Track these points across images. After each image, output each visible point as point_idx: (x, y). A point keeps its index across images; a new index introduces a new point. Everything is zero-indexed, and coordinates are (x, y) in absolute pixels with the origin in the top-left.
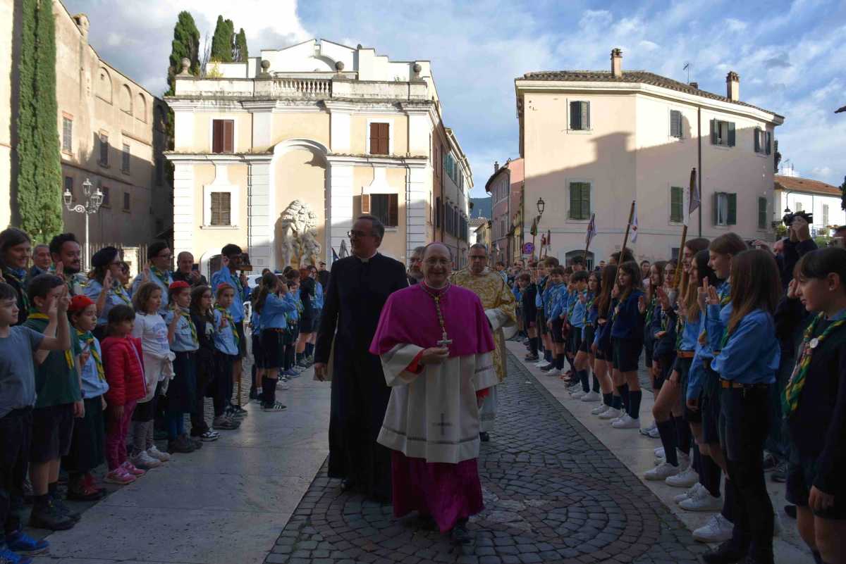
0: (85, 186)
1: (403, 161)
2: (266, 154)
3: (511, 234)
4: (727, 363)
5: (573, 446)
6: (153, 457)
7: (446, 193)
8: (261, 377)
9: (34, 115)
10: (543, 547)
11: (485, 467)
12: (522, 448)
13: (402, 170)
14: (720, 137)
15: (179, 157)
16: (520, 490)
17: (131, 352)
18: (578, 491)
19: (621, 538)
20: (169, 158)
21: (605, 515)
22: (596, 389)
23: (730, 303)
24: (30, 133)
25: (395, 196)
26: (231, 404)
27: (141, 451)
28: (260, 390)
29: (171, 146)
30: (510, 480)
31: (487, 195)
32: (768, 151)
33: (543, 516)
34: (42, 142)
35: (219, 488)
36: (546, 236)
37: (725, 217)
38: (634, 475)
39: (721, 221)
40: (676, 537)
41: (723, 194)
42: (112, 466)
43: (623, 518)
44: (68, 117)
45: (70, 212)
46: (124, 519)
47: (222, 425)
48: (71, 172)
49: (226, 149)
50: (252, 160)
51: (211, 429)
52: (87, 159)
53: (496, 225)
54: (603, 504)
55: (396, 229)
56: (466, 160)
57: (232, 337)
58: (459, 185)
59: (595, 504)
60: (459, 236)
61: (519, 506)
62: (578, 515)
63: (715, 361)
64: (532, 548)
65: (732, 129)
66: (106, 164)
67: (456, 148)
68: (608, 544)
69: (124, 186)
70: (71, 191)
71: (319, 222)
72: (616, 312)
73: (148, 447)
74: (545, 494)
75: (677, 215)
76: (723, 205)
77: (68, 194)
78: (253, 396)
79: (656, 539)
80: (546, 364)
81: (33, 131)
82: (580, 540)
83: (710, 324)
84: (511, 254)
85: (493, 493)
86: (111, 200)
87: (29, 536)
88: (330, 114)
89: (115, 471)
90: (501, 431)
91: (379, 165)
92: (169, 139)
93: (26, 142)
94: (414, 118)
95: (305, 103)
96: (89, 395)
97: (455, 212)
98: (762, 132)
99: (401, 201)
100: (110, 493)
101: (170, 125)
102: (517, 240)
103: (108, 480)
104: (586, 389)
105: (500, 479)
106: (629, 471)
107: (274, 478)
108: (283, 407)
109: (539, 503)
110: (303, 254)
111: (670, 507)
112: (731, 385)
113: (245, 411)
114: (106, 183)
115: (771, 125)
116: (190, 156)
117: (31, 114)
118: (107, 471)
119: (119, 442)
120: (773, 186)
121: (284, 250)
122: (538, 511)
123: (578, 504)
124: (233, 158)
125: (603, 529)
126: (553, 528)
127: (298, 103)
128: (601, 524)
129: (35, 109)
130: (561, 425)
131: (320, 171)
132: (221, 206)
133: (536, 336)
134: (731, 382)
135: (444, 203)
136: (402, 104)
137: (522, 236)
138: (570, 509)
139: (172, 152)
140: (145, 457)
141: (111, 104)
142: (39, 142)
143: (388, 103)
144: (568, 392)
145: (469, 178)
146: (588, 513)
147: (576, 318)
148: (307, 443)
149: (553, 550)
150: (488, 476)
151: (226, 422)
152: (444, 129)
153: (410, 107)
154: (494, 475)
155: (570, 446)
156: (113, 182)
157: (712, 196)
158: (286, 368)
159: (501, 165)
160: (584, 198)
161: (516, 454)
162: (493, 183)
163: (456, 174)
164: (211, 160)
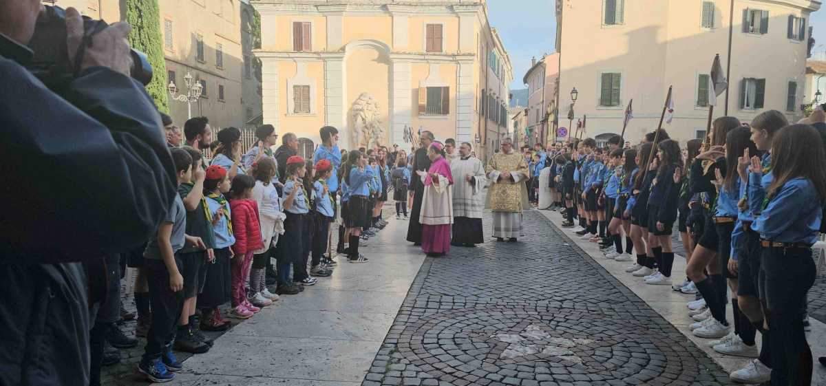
0: (187, 79)
1: (454, 58)
2: (338, 52)
3: (545, 120)
4: (767, 223)
5: (611, 297)
6: (267, 298)
7: (490, 85)
8: (348, 237)
9: (140, 16)
10: (594, 377)
11: (536, 311)
12: (565, 297)
13: (453, 65)
14: (752, 25)
15: (265, 55)
16: (568, 330)
17: (251, 211)
18: (620, 334)
19: (663, 374)
20: (257, 55)
21: (646, 355)
22: (629, 251)
23: (771, 172)
24: (137, 32)
25: (447, 89)
26: (324, 257)
27: (256, 292)
28: (347, 245)
29: (258, 45)
30: (558, 322)
31: (526, 86)
32: (801, 37)
33: (592, 352)
34: (148, 40)
35: (322, 322)
36: (582, 120)
37: (752, 101)
38: (669, 324)
39: (748, 106)
40: (714, 377)
41: (752, 80)
42: (234, 305)
43: (663, 358)
44: (169, 18)
45: (174, 101)
46: (249, 346)
47: (318, 273)
48: (173, 67)
49: (306, 48)
50: (328, 58)
51: (310, 277)
52: (186, 56)
53: (532, 113)
54: (644, 346)
55: (448, 116)
56: (507, 56)
57: (329, 201)
58: (500, 78)
59: (636, 345)
60: (499, 123)
61: (569, 343)
62: (622, 353)
63: (755, 222)
64: (585, 378)
65: (766, 16)
66: (203, 60)
67: (499, 45)
68: (652, 379)
69: (218, 79)
70: (174, 83)
71: (383, 112)
72: (654, 184)
73: (261, 289)
74: (591, 335)
75: (703, 100)
76: (751, 90)
77: (172, 85)
78: (340, 250)
79: (695, 378)
80: (581, 229)
81: (139, 30)
82: (625, 374)
83: (751, 190)
84: (545, 138)
85: (545, 332)
86: (208, 91)
87: (174, 357)
88: (392, 17)
89: (237, 308)
90: (546, 282)
91: (433, 61)
92: (254, 39)
93: (134, 40)
94: (465, 20)
95: (371, 7)
96: (220, 246)
97: (497, 102)
98: (797, 18)
99: (452, 94)
100: (234, 325)
101: (257, 27)
102: (551, 125)
103: (232, 316)
104: (620, 250)
105: (550, 321)
106: (665, 320)
107: (364, 314)
108: (365, 259)
109: (586, 342)
110: (371, 138)
111: (707, 352)
112: (771, 244)
113: (335, 263)
114: (203, 77)
115: (807, 11)
116: (274, 54)
117: (137, 15)
118: (229, 309)
119: (240, 284)
120: (805, 70)
121: (355, 134)
122: (586, 348)
123: (620, 345)
124: (310, 55)
125: (646, 366)
126: (601, 363)
127: (365, 7)
128: (643, 362)
129: (140, 11)
130: (599, 280)
131: (384, 67)
132: (302, 96)
133: (572, 206)
134: (771, 241)
135: (488, 94)
136: (454, 7)
137: (556, 122)
138: (613, 347)
139: (259, 50)
140: (259, 297)
141: (205, 7)
142: (146, 41)
143: (441, 6)
144: (603, 253)
145: (510, 72)
146: (630, 352)
147: (610, 190)
148: (388, 287)
149: (602, 380)
150: (539, 317)
151: (321, 271)
152: (490, 28)
153: (462, 9)
154: (544, 317)
155: (608, 297)
156: (209, 76)
157: (740, 82)
158: (365, 229)
159: (538, 60)
160: (614, 87)
161: (561, 301)
162: (530, 75)
163: (498, 69)
164: (292, 58)
